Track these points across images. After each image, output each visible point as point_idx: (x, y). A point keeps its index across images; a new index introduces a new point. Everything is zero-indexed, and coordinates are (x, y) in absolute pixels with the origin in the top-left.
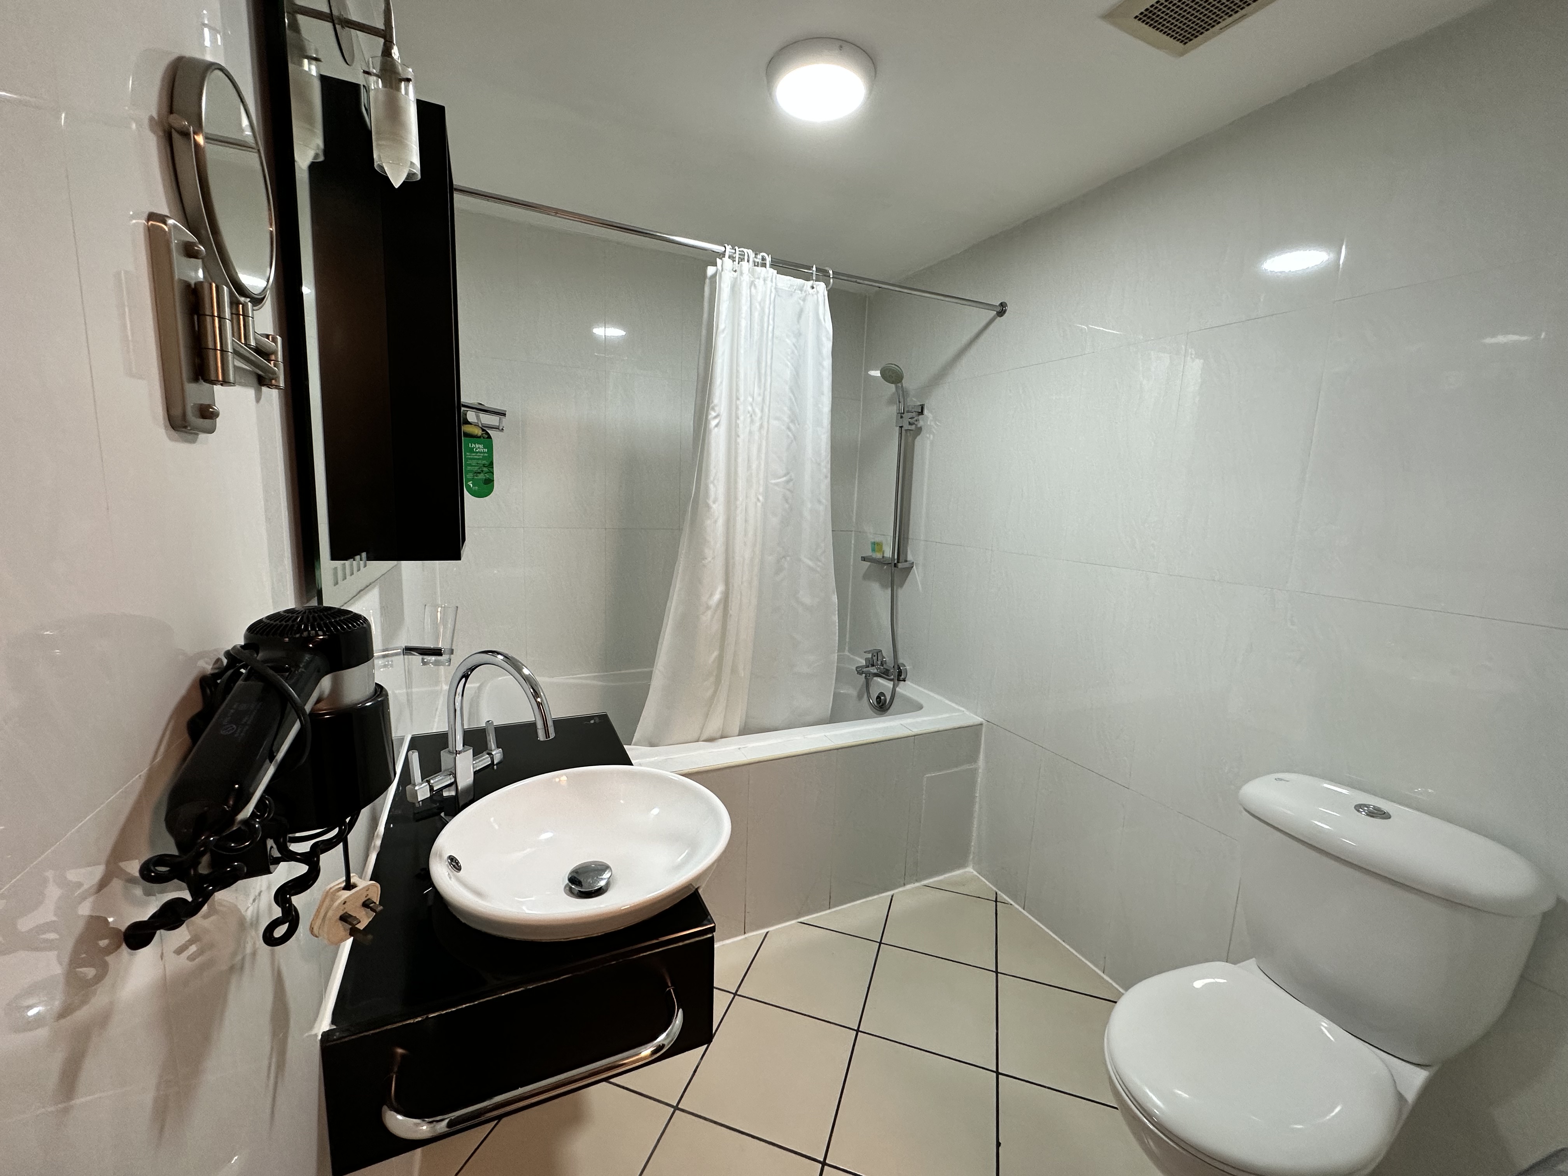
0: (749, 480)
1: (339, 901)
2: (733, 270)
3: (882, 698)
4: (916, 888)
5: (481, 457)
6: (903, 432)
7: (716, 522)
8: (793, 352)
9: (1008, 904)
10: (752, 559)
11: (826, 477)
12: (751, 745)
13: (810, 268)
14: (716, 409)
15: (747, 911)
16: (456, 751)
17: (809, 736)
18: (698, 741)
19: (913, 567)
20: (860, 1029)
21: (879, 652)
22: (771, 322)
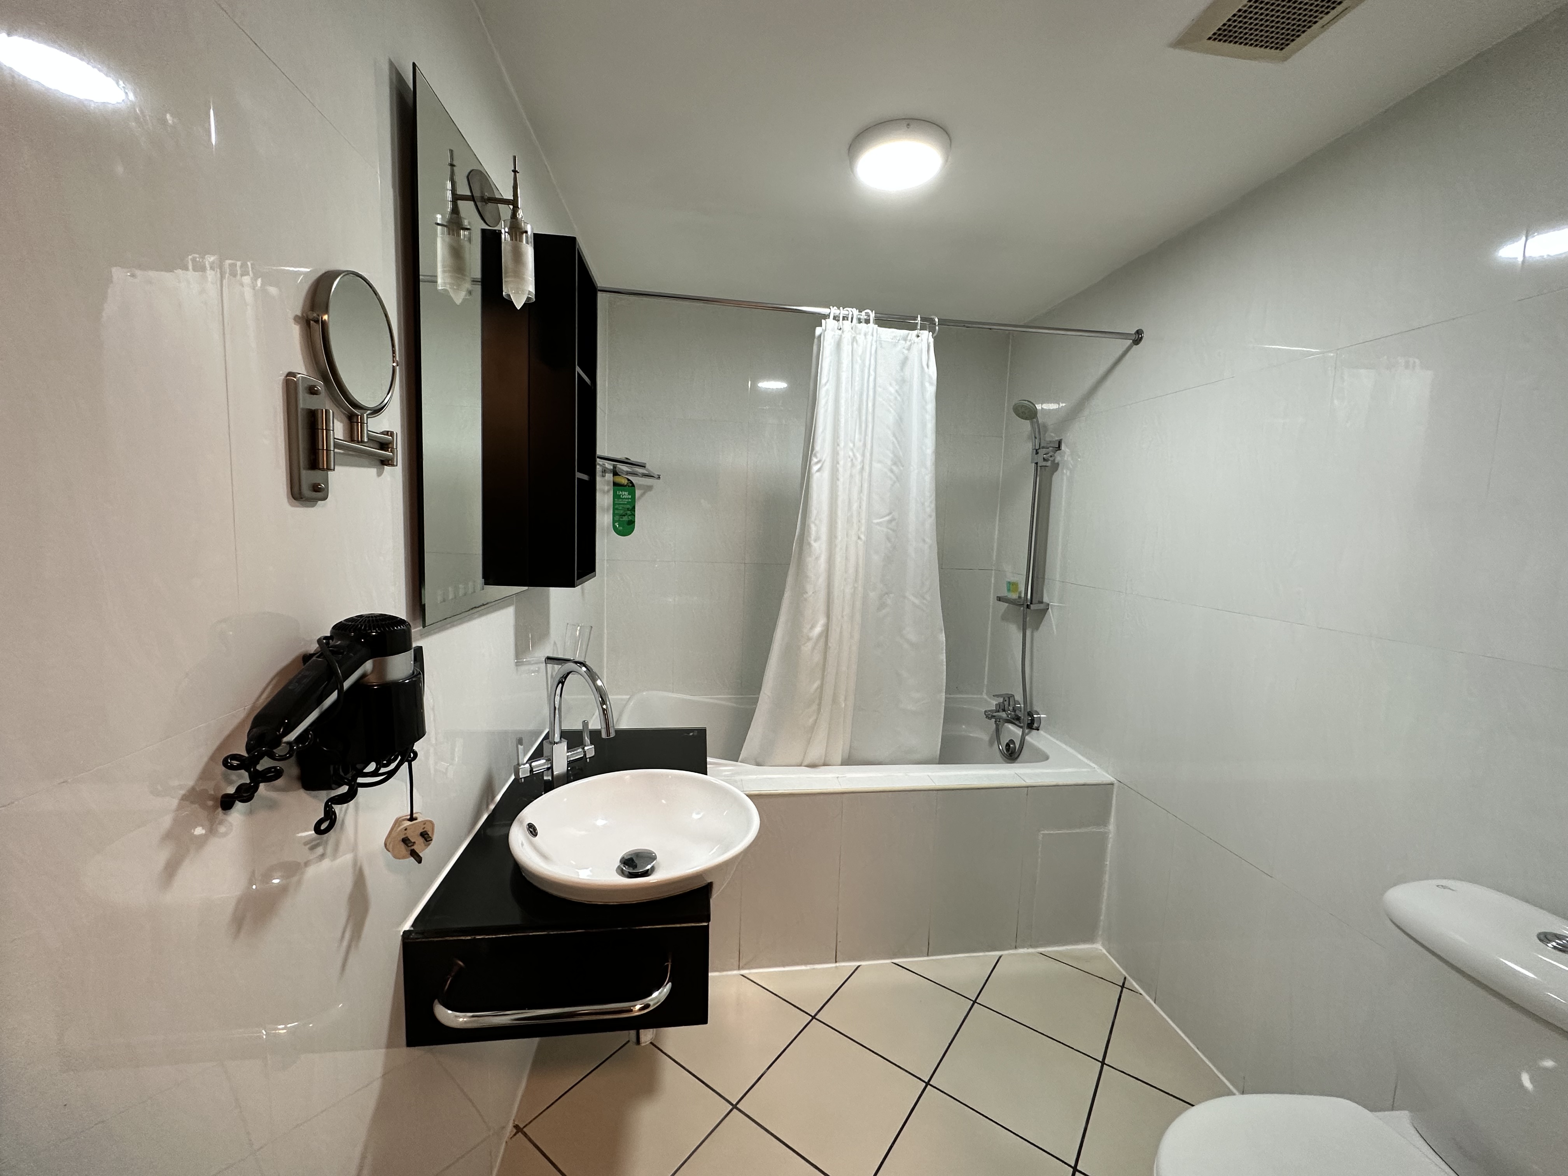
0: (849, 520)
1: (402, 827)
2: (838, 328)
3: (1011, 746)
4: (1029, 954)
5: (626, 502)
6: (1039, 468)
7: (817, 558)
8: (896, 398)
9: (1137, 993)
10: (854, 594)
11: (930, 516)
12: (849, 775)
13: (915, 318)
14: (818, 455)
15: (838, 940)
16: (555, 742)
17: (911, 774)
18: (800, 766)
19: (1048, 609)
20: (931, 1083)
21: (1011, 697)
22: (872, 373)
